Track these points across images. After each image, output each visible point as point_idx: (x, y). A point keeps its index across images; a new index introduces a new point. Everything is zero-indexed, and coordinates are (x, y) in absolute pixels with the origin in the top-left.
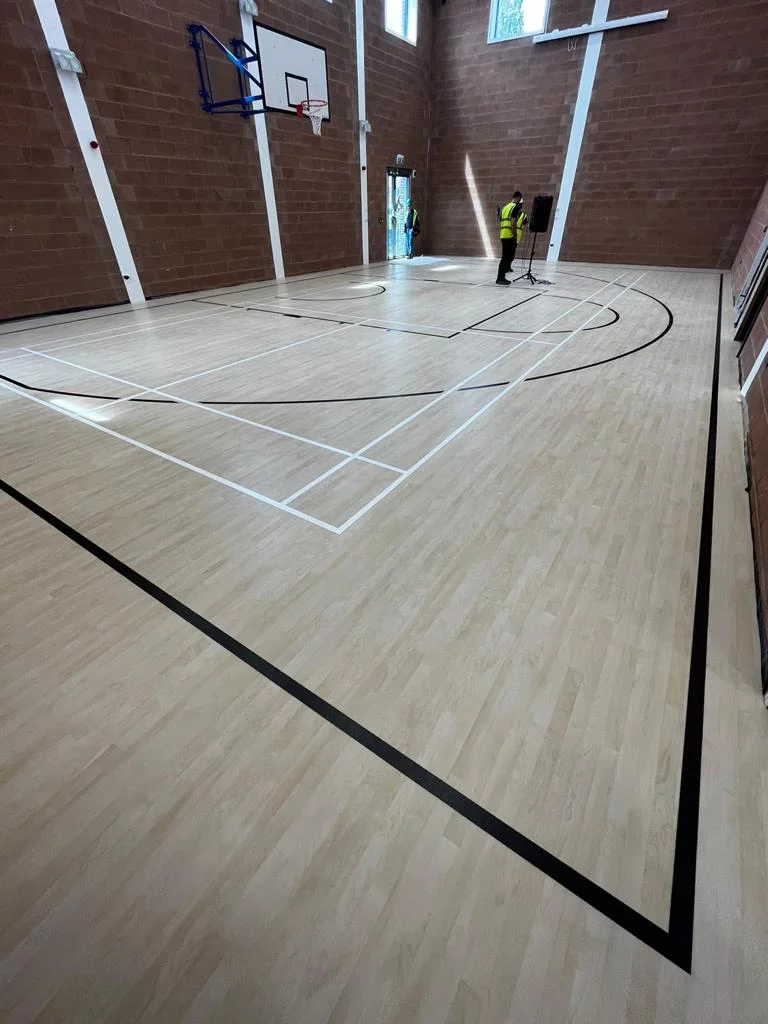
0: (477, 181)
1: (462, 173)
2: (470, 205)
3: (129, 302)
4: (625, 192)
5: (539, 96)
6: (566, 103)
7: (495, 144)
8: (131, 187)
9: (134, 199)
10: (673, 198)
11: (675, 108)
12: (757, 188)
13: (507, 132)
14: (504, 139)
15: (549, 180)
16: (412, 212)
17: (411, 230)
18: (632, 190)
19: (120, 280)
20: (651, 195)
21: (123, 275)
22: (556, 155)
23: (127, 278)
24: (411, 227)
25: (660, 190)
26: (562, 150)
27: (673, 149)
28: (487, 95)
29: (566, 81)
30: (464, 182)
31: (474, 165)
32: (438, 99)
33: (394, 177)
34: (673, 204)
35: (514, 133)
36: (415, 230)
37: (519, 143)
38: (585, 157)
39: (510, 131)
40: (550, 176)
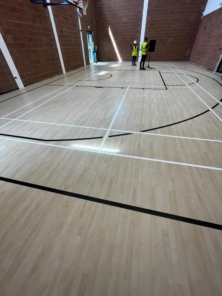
0: (114, 36)
1: (108, 33)
2: (112, 44)
3: (18, 88)
4: (160, 39)
5: (131, 7)
6: (140, 9)
7: (118, 23)
8: (10, 36)
9: (12, 42)
10: (173, 41)
11: (172, 13)
12: (194, 38)
13: (122, 19)
14: (121, 22)
15: (137, 35)
16: (95, 47)
17: (95, 53)
18: (161, 38)
19: (13, 79)
20: (167, 40)
21: (14, 76)
22: (138, 27)
23: (16, 78)
24: (95, 52)
25: (169, 38)
26: (140, 26)
27: (172, 26)
28: (114, 6)
29: (139, 2)
30: (109, 36)
31: (112, 30)
32: (96, 6)
33: (88, 34)
34: (173, 43)
35: (124, 20)
36: (97, 53)
37: (126, 23)
38: (147, 28)
39: (123, 19)
40: (137, 34)
